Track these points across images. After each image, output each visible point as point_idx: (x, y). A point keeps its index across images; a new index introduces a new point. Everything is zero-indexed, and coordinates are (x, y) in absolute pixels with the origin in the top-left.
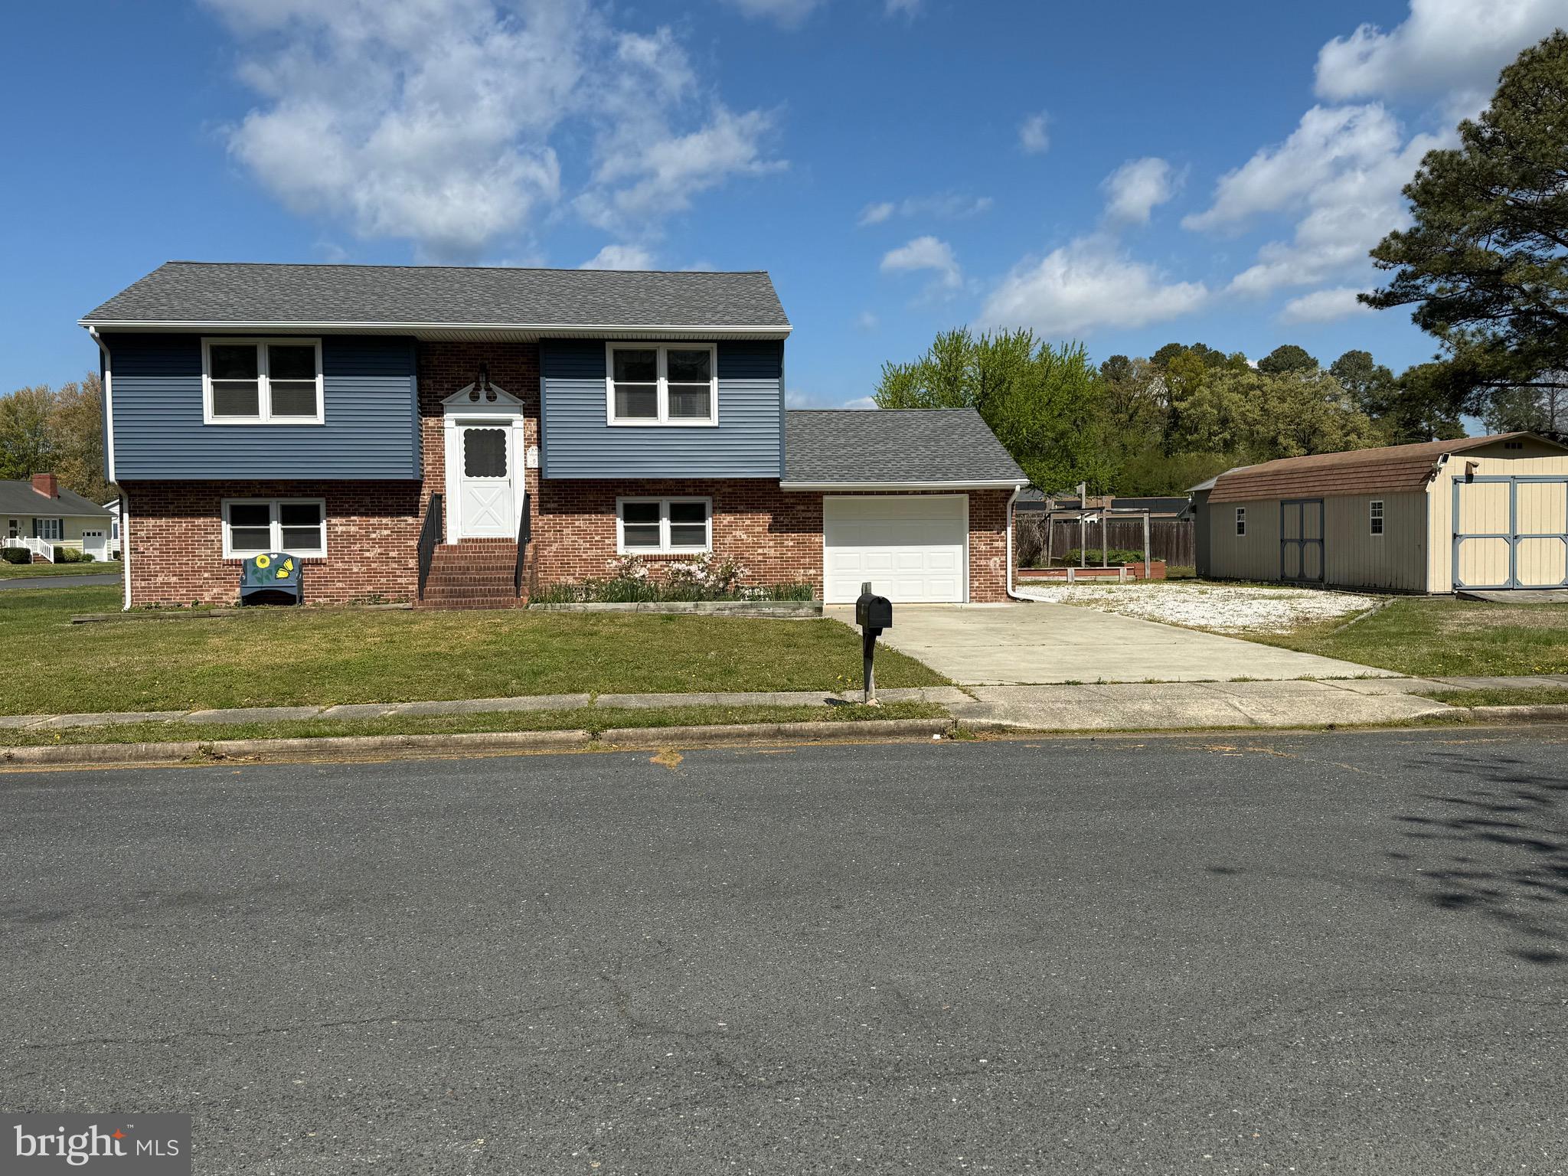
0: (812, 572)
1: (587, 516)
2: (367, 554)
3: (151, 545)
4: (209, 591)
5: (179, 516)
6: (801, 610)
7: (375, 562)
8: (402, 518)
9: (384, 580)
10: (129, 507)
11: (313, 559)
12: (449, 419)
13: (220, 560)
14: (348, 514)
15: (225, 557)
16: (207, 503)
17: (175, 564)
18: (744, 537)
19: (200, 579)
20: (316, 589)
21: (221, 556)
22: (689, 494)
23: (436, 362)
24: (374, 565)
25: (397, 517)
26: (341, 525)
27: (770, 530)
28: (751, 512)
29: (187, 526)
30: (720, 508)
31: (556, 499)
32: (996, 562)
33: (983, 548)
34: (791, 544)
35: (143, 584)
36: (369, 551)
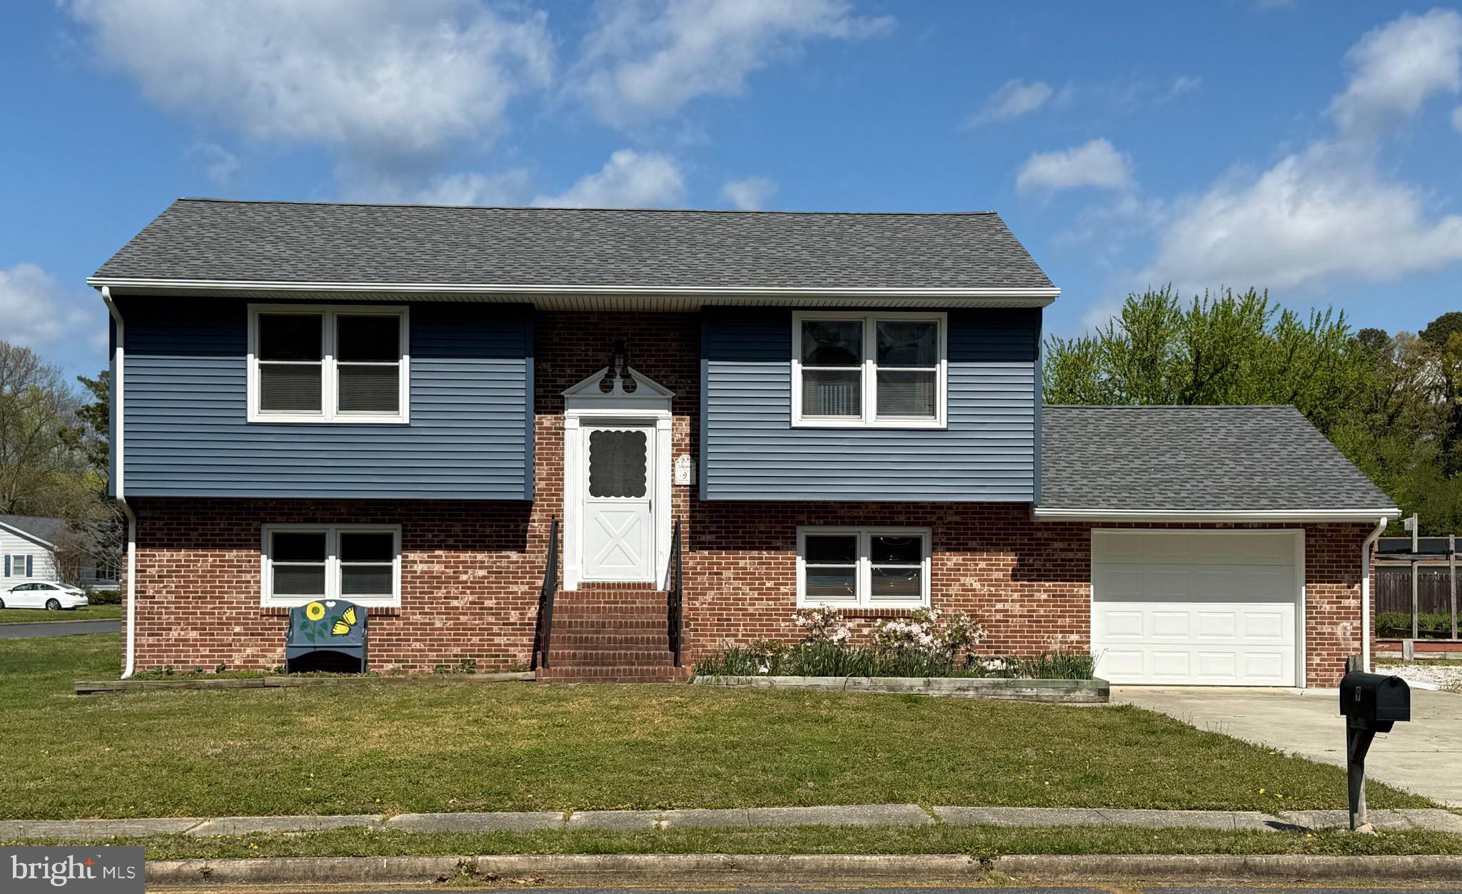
0: (1074, 637)
1: (755, 553)
2: (455, 603)
3: (165, 587)
4: (239, 651)
5: (204, 546)
6: (1078, 693)
7: (465, 614)
8: (504, 553)
9: (476, 640)
10: (137, 534)
11: (382, 609)
12: (572, 416)
13: (257, 608)
14: (431, 547)
15: (264, 604)
16: (243, 530)
17: (196, 613)
18: (977, 585)
19: (229, 635)
20: (385, 651)
21: (259, 603)
22: (900, 524)
23: (556, 339)
24: (463, 619)
25: (497, 551)
26: (421, 562)
27: (1014, 577)
28: (988, 551)
29: (215, 561)
30: (942, 544)
31: (714, 529)
32: (1345, 628)
33: (1327, 607)
34: (1044, 596)
35: (151, 640)
36: (457, 598)
